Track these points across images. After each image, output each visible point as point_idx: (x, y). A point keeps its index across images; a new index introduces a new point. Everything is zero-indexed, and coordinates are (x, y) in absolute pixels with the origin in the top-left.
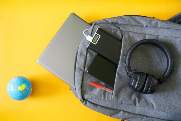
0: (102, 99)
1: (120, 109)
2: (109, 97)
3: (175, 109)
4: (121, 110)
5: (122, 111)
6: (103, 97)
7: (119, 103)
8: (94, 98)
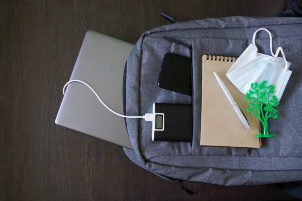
0: (176, 154)
1: (206, 166)
2: (187, 149)
3: (294, 148)
4: (209, 168)
5: (211, 169)
6: (177, 151)
7: (205, 156)
8: (163, 154)
